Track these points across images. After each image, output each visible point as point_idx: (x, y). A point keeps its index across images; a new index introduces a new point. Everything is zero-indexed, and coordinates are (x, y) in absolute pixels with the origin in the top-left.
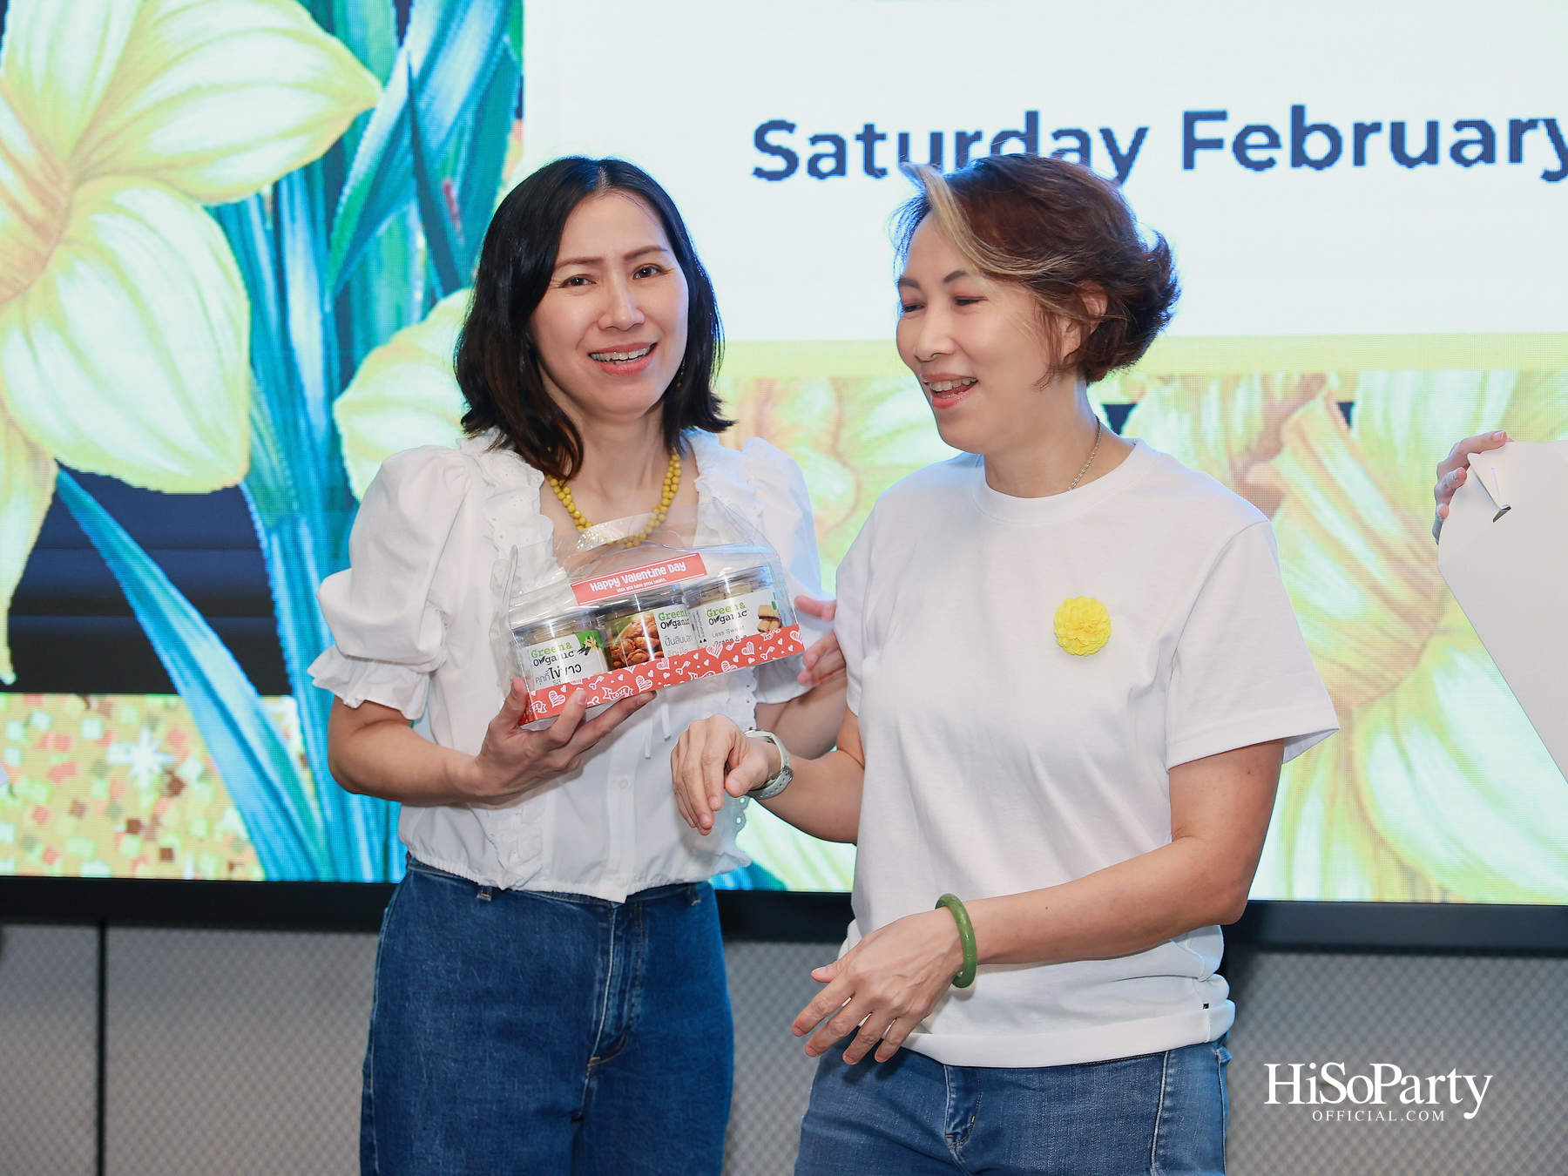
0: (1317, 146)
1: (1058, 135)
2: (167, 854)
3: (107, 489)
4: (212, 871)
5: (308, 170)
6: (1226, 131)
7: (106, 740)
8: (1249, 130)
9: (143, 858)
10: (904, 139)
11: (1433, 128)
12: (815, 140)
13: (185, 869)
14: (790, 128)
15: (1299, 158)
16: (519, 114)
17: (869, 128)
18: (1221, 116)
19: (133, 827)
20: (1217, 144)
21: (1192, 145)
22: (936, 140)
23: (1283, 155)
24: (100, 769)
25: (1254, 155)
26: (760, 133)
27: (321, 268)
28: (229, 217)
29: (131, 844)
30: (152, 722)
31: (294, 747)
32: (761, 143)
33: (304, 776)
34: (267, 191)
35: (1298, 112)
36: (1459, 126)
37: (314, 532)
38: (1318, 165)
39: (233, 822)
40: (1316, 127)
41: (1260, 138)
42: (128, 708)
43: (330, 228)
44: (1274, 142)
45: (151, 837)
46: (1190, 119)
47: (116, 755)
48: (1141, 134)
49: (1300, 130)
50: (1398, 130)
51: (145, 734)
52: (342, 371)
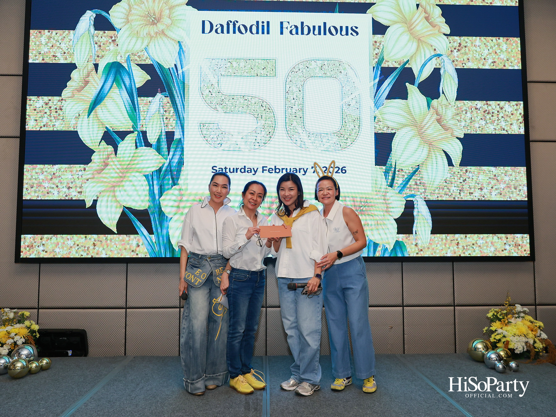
0: (277, 171)
1: (248, 169)
2: (137, 254)
3: (129, 209)
4: (143, 256)
5: (157, 170)
6: (267, 169)
7: (129, 240)
8: (270, 169)
9: (134, 255)
10: (230, 168)
11: (290, 169)
12: (219, 168)
13: (139, 256)
14: (216, 167)
15: (275, 172)
16: (183, 165)
17: (226, 167)
18: (267, 167)
19: (133, 251)
20: (266, 170)
21: (263, 170)
22: (234, 169)
23: (274, 171)
24: (128, 244)
25: (270, 171)
26: (213, 167)
27: (158, 182)
28: (146, 176)
29: (132, 253)
30: (136, 238)
31: (154, 241)
32: (213, 169)
33: (155, 244)
34: (151, 173)
35: (275, 167)
36: (293, 169)
37: (157, 215)
38: (278, 173)
39: (146, 250)
40: (277, 168)
41: (271, 170)
42: (132, 236)
43: (159, 178)
44: (273, 170)
45: (135, 252)
46: (263, 167)
47: (130, 242)
48: (257, 169)
49: (276, 169)
50: (287, 169)
51: (135, 239)
52: (161, 194)
